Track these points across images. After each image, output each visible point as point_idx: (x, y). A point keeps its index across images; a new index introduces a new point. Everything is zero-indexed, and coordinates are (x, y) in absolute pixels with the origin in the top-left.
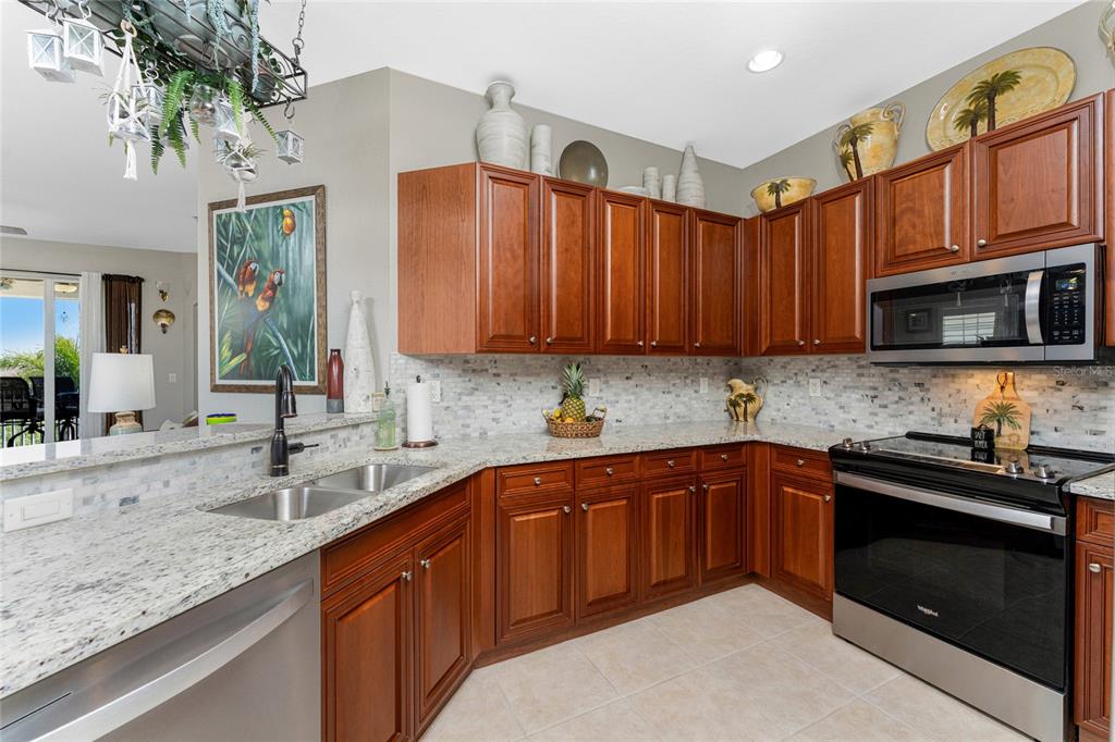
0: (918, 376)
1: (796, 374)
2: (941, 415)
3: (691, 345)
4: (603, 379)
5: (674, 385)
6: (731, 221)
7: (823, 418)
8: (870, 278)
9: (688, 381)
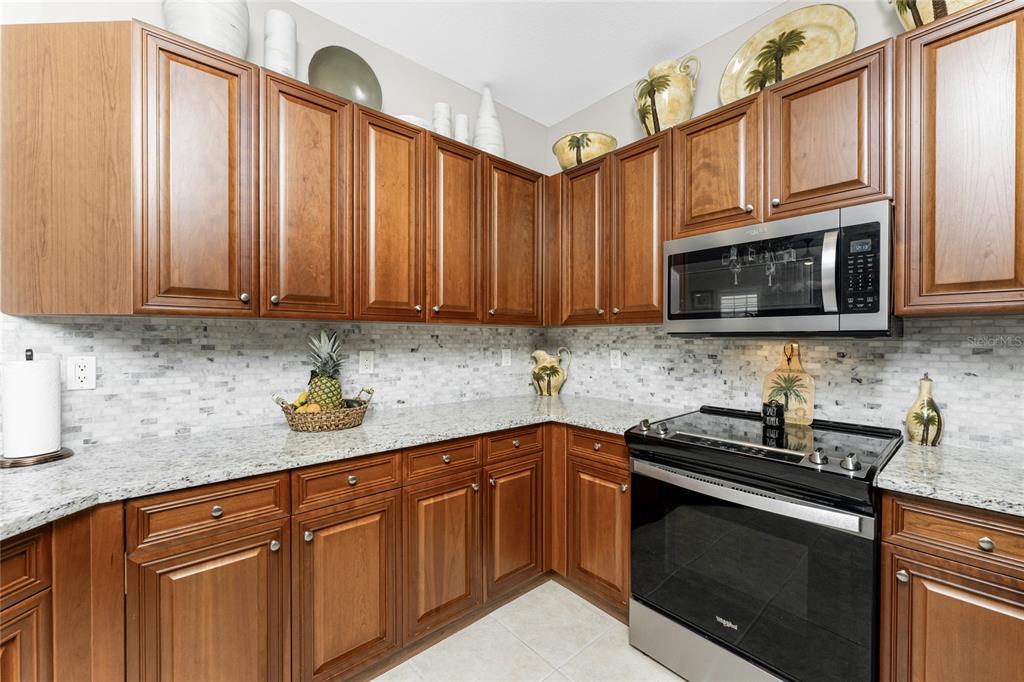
0: (711, 347)
1: (598, 345)
2: (732, 388)
3: (484, 312)
4: (378, 352)
5: (471, 358)
6: (532, 177)
7: (623, 391)
8: (668, 240)
9: (489, 353)
